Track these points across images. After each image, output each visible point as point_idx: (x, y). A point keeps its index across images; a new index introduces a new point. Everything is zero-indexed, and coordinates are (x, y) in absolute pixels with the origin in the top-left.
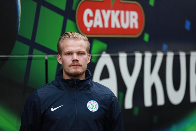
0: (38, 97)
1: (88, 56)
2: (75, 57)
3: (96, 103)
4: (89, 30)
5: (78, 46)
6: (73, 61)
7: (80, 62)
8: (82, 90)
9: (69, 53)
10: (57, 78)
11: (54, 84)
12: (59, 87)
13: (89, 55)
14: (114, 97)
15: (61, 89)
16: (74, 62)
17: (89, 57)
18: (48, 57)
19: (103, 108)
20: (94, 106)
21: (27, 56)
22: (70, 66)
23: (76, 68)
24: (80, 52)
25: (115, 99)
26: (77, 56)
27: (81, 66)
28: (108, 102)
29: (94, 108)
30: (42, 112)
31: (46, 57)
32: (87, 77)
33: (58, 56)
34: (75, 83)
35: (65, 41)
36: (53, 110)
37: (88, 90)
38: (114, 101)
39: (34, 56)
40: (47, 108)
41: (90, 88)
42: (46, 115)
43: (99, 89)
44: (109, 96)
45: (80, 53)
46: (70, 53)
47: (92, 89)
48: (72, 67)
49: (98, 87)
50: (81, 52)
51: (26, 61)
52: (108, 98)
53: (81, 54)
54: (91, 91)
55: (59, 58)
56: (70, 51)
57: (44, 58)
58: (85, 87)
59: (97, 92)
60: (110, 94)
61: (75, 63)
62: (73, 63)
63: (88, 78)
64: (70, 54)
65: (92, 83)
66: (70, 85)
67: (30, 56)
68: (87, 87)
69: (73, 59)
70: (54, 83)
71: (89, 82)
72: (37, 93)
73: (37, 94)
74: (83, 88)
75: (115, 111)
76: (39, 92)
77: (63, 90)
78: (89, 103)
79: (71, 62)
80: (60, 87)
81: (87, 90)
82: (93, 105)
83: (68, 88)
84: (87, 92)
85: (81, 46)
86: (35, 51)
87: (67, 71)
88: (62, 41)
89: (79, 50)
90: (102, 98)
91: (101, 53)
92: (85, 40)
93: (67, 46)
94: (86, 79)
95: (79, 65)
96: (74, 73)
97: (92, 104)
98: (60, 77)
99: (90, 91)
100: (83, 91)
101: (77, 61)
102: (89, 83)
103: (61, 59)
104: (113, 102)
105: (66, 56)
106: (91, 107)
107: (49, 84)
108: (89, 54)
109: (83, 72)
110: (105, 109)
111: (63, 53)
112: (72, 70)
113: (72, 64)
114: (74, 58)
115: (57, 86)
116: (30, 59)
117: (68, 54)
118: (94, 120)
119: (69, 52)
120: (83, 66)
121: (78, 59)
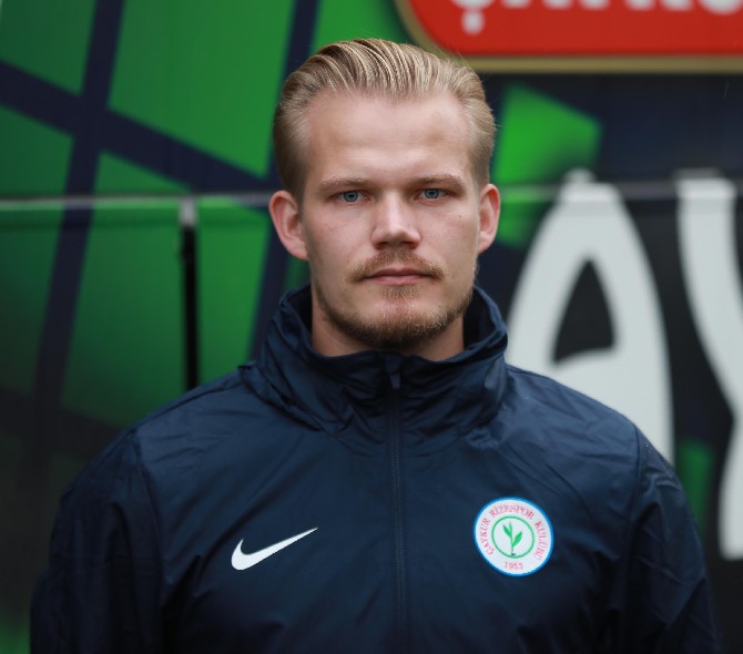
0: (146, 474)
1: (482, 201)
2: (396, 216)
3: (538, 516)
4: (473, 23)
5: (412, 140)
6: (381, 245)
7: (428, 254)
8: (440, 428)
9: (351, 188)
10: (275, 345)
11: (250, 388)
12: (285, 406)
13: (492, 194)
14: (655, 476)
15: (302, 423)
16: (388, 251)
17: (488, 205)
18: (201, 212)
19: (579, 549)
20: (519, 537)
21: (56, 205)
22: (362, 278)
23: (399, 293)
24: (426, 181)
25: (661, 487)
26: (407, 210)
27: (433, 276)
28: (619, 507)
29: (518, 549)
30: (171, 579)
31: (188, 210)
32: (477, 339)
33: (280, 200)
34: (396, 383)
35: (321, 103)
36: (241, 561)
37: (480, 426)
38: (658, 499)
39: (102, 204)
40: (201, 550)
41: (494, 415)
42: (197, 594)
43: (556, 420)
44: (626, 468)
45: (424, 191)
46: (363, 192)
47: (511, 421)
48: (372, 287)
49: (554, 407)
50: (433, 181)
51: (49, 240)
52: (616, 484)
53: (433, 193)
54: (506, 436)
55: (289, 212)
56: (362, 176)
57: (171, 218)
58: (463, 406)
59: (541, 439)
60: (631, 452)
61: (391, 259)
62: (381, 259)
63: (479, 346)
64: (360, 197)
65: (510, 381)
66: (360, 395)
67: (77, 202)
68: (475, 411)
69: (379, 234)
70: (255, 377)
71: (488, 372)
72: (137, 447)
73: (139, 454)
74: (449, 415)
75: (668, 573)
76: (152, 441)
77: (311, 427)
78: (486, 513)
79: (366, 254)
80: (294, 410)
81: (476, 432)
82: (517, 527)
83: (346, 416)
84: (475, 444)
85: (434, 139)
86: (111, 168)
87: (342, 309)
88: (305, 103)
89: (417, 167)
90: (580, 480)
91: (554, 178)
92: (459, 95)
93: (340, 143)
94: (469, 353)
95: (422, 275)
96: (385, 325)
97: (506, 522)
98: (292, 340)
99: (495, 435)
100: (448, 437)
101: (405, 244)
102: (490, 384)
103: (299, 226)
104: (653, 507)
105: (330, 206)
106: (504, 541)
107: (220, 390)
108: (490, 186)
109: (450, 318)
110: (599, 554)
111: (311, 187)
112: (374, 307)
113: (373, 263)
114: (385, 223)
115: (270, 403)
116: (76, 226)
117: (345, 193)
118: (523, 631)
119: (351, 183)
120: (448, 279)
121: (413, 235)
